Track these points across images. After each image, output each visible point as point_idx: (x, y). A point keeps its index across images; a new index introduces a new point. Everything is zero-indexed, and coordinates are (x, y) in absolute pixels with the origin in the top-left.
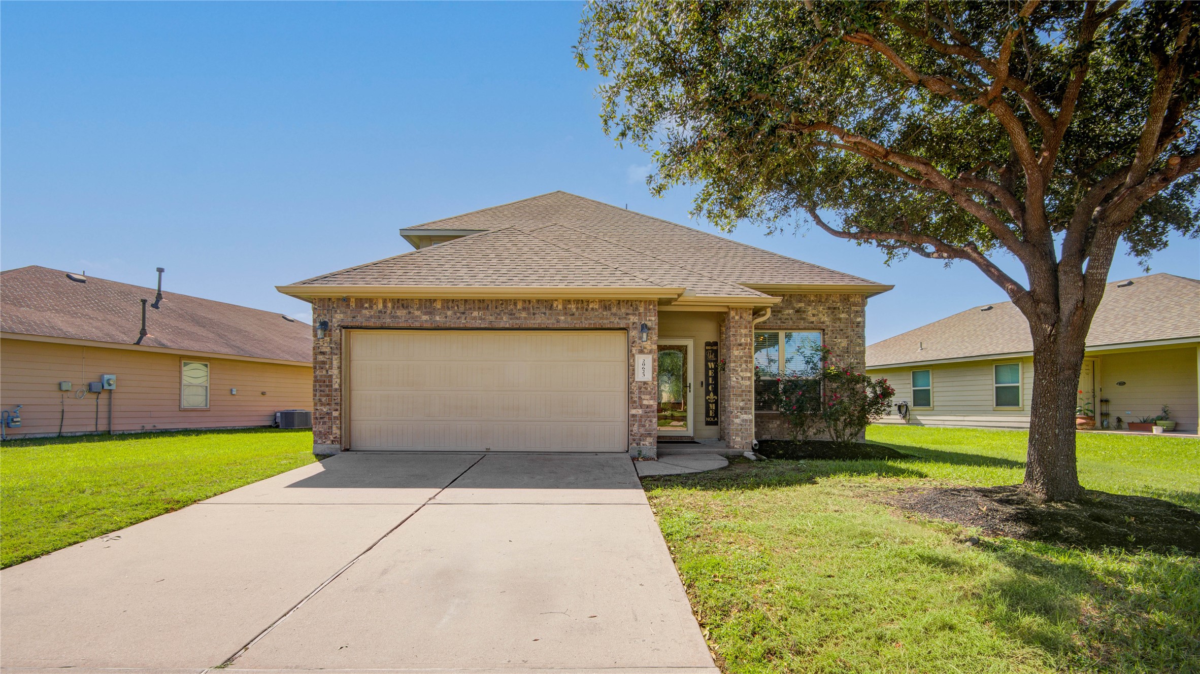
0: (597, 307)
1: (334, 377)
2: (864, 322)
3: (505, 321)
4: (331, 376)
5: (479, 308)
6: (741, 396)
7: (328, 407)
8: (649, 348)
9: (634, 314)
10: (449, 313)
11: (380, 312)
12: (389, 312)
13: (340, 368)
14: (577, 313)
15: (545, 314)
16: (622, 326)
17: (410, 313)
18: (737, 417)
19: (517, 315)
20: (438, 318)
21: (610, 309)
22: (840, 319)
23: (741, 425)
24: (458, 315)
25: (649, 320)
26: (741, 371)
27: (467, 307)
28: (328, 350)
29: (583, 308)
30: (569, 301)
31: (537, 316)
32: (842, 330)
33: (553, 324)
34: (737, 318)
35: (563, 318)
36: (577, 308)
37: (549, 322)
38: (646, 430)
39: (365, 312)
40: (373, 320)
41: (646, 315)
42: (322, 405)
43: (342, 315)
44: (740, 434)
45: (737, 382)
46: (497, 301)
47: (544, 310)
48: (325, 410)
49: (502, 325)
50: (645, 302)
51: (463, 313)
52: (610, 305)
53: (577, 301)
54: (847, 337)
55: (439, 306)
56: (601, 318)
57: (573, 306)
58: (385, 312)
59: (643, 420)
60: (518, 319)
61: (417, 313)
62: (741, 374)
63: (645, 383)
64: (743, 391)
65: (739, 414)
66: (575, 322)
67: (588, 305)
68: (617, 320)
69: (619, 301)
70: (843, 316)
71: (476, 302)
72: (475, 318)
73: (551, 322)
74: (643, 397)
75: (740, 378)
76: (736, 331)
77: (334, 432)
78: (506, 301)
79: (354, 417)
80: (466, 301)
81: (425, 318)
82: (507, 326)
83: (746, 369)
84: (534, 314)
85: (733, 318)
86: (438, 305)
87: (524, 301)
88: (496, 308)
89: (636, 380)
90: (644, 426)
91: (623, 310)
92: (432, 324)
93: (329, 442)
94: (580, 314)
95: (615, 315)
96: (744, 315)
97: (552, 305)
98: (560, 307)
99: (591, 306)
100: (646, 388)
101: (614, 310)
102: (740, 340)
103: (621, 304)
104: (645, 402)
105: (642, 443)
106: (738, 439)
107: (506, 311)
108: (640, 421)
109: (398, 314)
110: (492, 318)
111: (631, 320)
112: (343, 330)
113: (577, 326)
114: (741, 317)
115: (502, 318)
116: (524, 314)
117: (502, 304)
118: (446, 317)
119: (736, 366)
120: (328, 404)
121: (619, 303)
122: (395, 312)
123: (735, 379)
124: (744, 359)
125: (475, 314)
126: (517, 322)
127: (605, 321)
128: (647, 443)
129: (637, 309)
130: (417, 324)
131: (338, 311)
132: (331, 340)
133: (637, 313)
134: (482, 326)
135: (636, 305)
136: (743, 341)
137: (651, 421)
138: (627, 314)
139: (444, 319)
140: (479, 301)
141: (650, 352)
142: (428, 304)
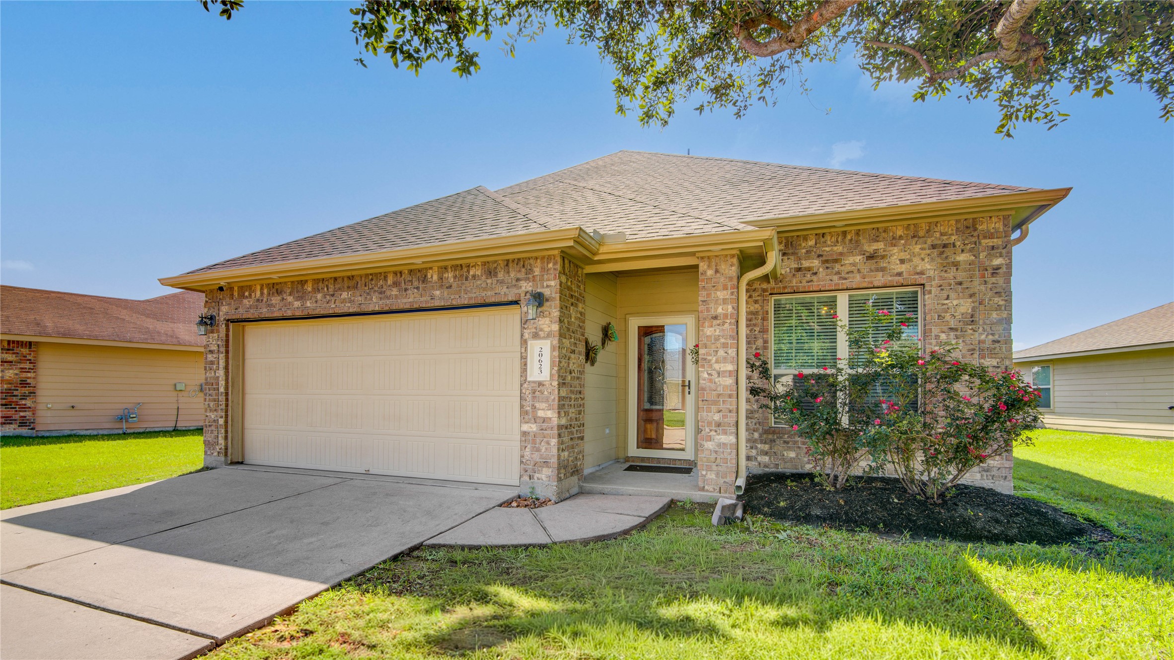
0: (479, 273)
1: (220, 379)
2: (1009, 266)
3: (375, 303)
4: (218, 377)
5: (349, 287)
6: (715, 403)
7: (215, 413)
8: (547, 329)
9: (527, 279)
10: (319, 296)
11: (258, 300)
12: (265, 300)
13: (226, 368)
14: (455, 285)
15: (418, 288)
16: (510, 299)
17: (283, 299)
18: (709, 439)
19: (388, 293)
20: (308, 304)
21: (496, 275)
22: (956, 265)
23: (716, 452)
24: (328, 297)
25: (547, 286)
26: (717, 362)
27: (337, 286)
28: (215, 348)
29: (462, 276)
30: (446, 268)
31: (409, 292)
32: (960, 284)
33: (426, 302)
34: (710, 273)
35: (438, 293)
36: (455, 277)
37: (422, 299)
38: (541, 457)
39: (245, 301)
40: (252, 311)
41: (542, 280)
42: (211, 411)
43: (227, 307)
44: (714, 468)
45: (711, 381)
46: (367, 275)
47: (416, 284)
48: (213, 417)
49: (371, 308)
50: (543, 258)
51: (333, 295)
52: (496, 268)
53: (455, 267)
54: (971, 296)
55: (310, 289)
56: (485, 289)
57: (450, 275)
58: (262, 300)
59: (538, 441)
60: (388, 298)
61: (290, 299)
62: (717, 366)
63: (540, 384)
64: (719, 395)
65: (713, 433)
66: (452, 297)
67: (468, 271)
68: (505, 290)
69: (508, 261)
70: (962, 258)
71: (345, 279)
72: (344, 301)
73: (423, 301)
74: (537, 405)
75: (714, 373)
76: (708, 295)
77: (220, 442)
78: (376, 274)
79: (248, 424)
80: (335, 279)
81: (297, 304)
82: (377, 309)
83: (725, 358)
84: (406, 290)
85: (704, 273)
86: (309, 287)
87: (395, 273)
88: (365, 286)
89: (529, 379)
90: (538, 450)
91: (512, 275)
92: (303, 311)
93: (216, 454)
94: (458, 286)
95: (502, 282)
96: (723, 267)
97: (426, 276)
98: (435, 277)
99: (471, 273)
100: (542, 392)
101: (501, 275)
102: (716, 309)
103: (511, 265)
104: (541, 414)
105: (536, 475)
106: (711, 476)
107: (376, 289)
108: (534, 442)
109: (273, 302)
110: (360, 299)
111: (523, 288)
112: (231, 325)
113: (454, 303)
114: (717, 271)
115: (371, 299)
116: (395, 292)
117: (372, 280)
118: (316, 302)
119: (708, 354)
120: (215, 410)
121: (507, 265)
122: (271, 300)
123: (706, 375)
124: (722, 340)
125: (345, 295)
126: (388, 302)
127: (489, 293)
128: (543, 477)
129: (531, 270)
130: (289, 313)
131: (224, 303)
132: (218, 336)
133: (530, 276)
134: (351, 310)
135: (530, 265)
136: (720, 310)
137: (548, 443)
138: (518, 280)
139: (315, 305)
140: (349, 278)
141: (548, 336)
142: (300, 286)
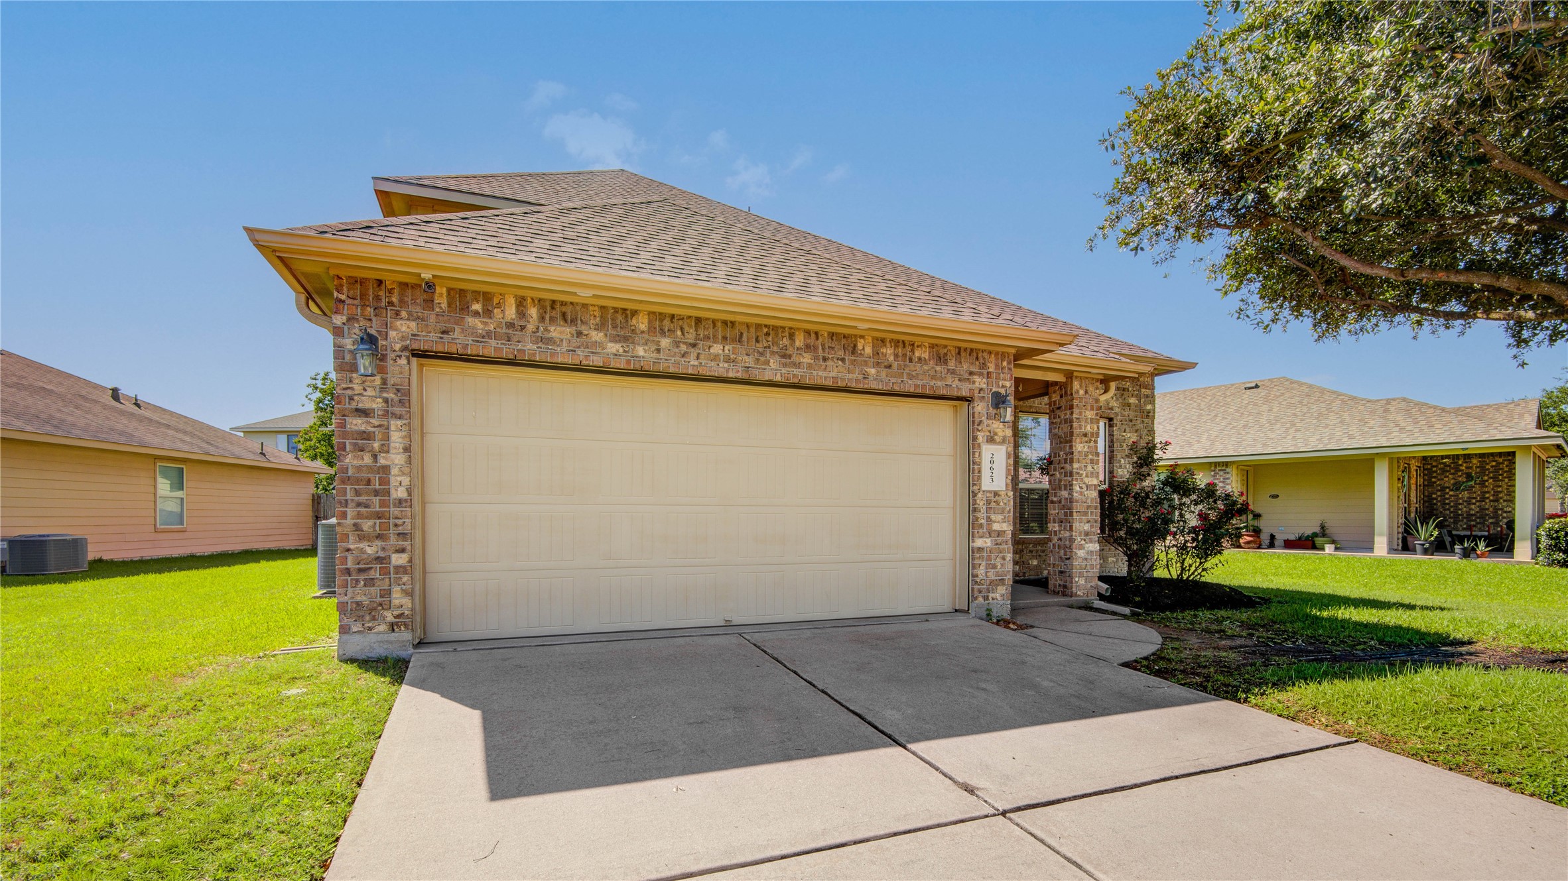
0: (926, 356)
1: (394, 471)
2: (1154, 410)
3: (774, 369)
4: (386, 469)
5: (725, 338)
6: (1085, 514)
7: (379, 543)
8: (1001, 434)
9: (981, 374)
10: (665, 342)
11: (510, 325)
12: (531, 327)
13: (407, 449)
14: (895, 365)
15: (843, 360)
16: (964, 394)
17: (579, 334)
18: (1081, 547)
19: (795, 359)
20: (640, 351)
21: (946, 363)
22: (1129, 405)
23: (1086, 559)
24: (683, 348)
25: (1003, 386)
26: (1087, 476)
27: (702, 332)
28: (377, 405)
29: (904, 355)
30: (883, 341)
31: (830, 363)
32: (1131, 421)
33: (857, 381)
34: (1082, 392)
35: (873, 371)
36: (896, 356)
37: (851, 376)
38: (997, 574)
39: (471, 321)
40: (493, 343)
41: (998, 378)
42: (361, 538)
43: (413, 325)
44: (1085, 574)
45: (1081, 494)
46: (758, 326)
47: (841, 353)
48: (369, 550)
49: (768, 375)
50: (997, 354)
51: (694, 345)
52: (946, 354)
53: (896, 343)
54: (1136, 431)
55: (643, 326)
56: (933, 378)
57: (889, 351)
58: (523, 328)
59: (993, 556)
60: (798, 365)
61: (597, 336)
62: (1086, 480)
63: (996, 494)
64: (1088, 507)
65: (1083, 542)
66: (893, 380)
67: (913, 351)
68: (957, 382)
69: (959, 348)
70: (1132, 400)
71: (719, 324)
72: (715, 358)
73: (852, 377)
74: (993, 517)
75: (1084, 486)
76: (1080, 413)
77: (396, 602)
78: (775, 328)
79: (432, 564)
80: (698, 320)
81: (613, 348)
82: (778, 378)
83: (1092, 473)
84: (825, 359)
85: (1077, 392)
86: (642, 323)
87: (808, 332)
88: (757, 341)
89: (984, 488)
90: (994, 567)
91: (965, 366)
92: (628, 362)
93: (383, 628)
94: (899, 367)
95: (953, 372)
96: (1091, 389)
97: (855, 346)
98: (869, 350)
99: (917, 354)
100: (997, 503)
101: (952, 364)
102: (1085, 427)
103: (963, 354)
104: (996, 527)
105: (991, 595)
106: (1082, 581)
107: (775, 349)
108: (989, 558)
109: (551, 335)
110: (750, 361)
111: (977, 384)
112: (414, 360)
113: (897, 388)
114: (1086, 392)
115: (767, 363)
116: (807, 359)
117: (767, 334)
118: (658, 351)
119: (1080, 468)
120: (379, 537)
121: (959, 353)
122: (546, 330)
123: (1078, 488)
124: (1090, 457)
125: (717, 349)
126: (796, 371)
127: (939, 383)
128: (998, 596)
129: (984, 366)
130: (597, 361)
131: (404, 314)
132: (384, 382)
133: (985, 372)
134: (731, 375)
135: (984, 359)
136: (1088, 429)
137: (1004, 559)
138: (971, 373)
139: (655, 355)
140: (725, 323)
141: (1003, 441)
142: (620, 318)
